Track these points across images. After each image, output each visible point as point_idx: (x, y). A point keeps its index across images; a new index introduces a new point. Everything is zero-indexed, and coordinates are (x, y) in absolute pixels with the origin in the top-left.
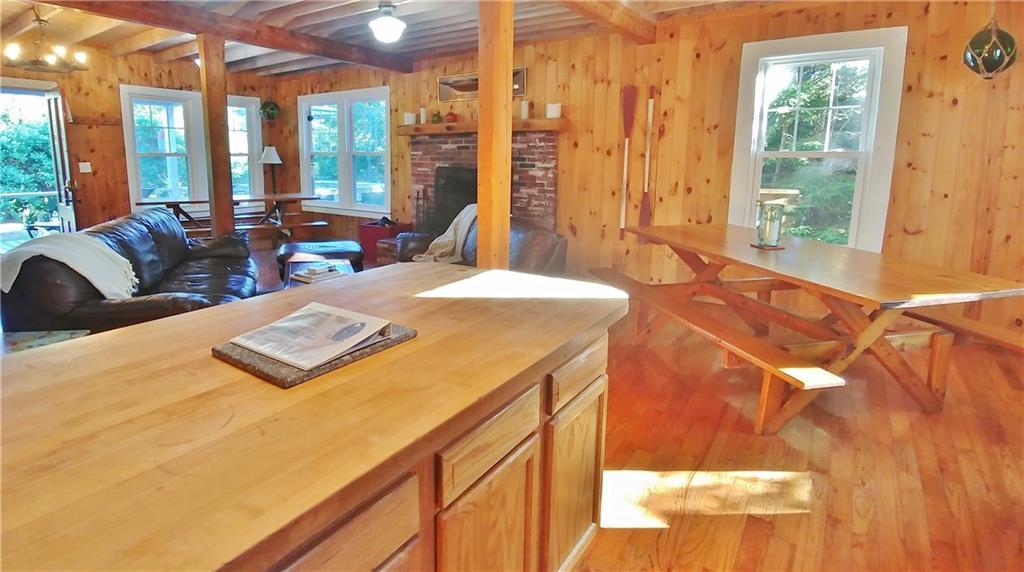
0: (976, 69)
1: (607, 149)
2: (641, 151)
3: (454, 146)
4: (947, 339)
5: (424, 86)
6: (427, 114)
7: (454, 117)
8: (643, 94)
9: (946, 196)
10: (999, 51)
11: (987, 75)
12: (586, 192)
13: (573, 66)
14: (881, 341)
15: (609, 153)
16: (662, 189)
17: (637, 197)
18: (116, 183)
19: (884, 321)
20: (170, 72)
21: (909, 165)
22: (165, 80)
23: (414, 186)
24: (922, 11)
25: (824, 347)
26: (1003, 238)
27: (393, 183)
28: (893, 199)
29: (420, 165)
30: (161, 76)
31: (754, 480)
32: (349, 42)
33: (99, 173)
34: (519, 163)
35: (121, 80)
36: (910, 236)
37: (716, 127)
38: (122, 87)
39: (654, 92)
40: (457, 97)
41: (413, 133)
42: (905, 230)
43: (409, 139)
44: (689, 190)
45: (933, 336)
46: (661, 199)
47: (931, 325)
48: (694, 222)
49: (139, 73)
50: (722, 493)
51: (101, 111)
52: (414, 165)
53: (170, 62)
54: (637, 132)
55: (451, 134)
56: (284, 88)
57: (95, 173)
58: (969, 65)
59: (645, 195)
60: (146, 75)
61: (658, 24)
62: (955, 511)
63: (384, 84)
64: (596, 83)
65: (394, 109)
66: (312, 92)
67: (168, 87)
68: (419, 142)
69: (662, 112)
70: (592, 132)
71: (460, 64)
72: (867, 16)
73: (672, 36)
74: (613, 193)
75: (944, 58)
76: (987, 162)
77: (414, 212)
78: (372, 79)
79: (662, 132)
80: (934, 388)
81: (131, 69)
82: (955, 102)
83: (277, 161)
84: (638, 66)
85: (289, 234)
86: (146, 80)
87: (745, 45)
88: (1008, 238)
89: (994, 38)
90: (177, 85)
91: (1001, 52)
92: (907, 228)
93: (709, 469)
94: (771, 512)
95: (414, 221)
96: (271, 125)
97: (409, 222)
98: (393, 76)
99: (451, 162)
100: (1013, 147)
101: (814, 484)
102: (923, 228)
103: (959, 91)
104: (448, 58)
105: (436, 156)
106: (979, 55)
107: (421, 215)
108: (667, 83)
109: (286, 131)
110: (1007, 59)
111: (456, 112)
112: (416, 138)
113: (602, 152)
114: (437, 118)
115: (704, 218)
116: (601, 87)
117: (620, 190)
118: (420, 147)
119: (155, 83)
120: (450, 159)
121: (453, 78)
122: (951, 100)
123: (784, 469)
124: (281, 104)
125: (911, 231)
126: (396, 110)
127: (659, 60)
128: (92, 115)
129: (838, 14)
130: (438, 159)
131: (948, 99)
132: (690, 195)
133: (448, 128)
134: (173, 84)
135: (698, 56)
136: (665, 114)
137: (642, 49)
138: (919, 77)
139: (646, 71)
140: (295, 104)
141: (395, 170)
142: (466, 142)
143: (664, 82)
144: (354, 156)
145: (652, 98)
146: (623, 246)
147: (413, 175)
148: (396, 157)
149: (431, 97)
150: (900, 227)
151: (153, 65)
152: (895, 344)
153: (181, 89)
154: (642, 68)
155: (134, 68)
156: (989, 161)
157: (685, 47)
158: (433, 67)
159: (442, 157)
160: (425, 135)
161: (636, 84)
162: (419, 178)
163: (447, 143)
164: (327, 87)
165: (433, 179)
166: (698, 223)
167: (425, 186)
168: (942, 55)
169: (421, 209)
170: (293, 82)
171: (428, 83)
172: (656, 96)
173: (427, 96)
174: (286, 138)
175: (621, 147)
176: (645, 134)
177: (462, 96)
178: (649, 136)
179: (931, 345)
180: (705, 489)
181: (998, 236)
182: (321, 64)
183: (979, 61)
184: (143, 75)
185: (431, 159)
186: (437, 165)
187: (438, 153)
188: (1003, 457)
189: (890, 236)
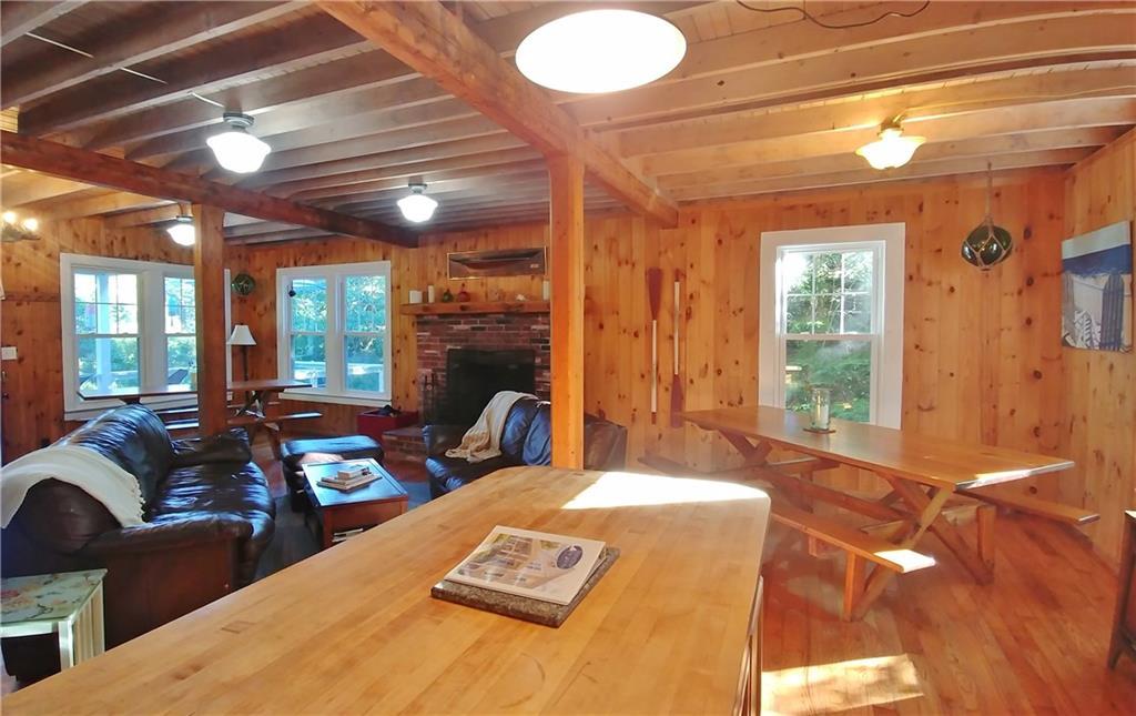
0: (974, 261)
1: (634, 330)
2: (668, 333)
3: (467, 327)
4: (991, 511)
5: (431, 261)
6: (436, 294)
7: (466, 296)
8: (668, 276)
9: (952, 375)
10: (995, 246)
11: (984, 266)
12: (614, 376)
13: (596, 247)
14: (940, 518)
15: (636, 335)
16: (692, 371)
17: (667, 379)
18: (48, 371)
19: (940, 499)
20: (124, 239)
21: (917, 347)
22: (117, 249)
23: (420, 370)
24: (917, 210)
25: (893, 527)
26: (1008, 411)
27: (395, 366)
28: (906, 379)
29: (428, 347)
30: (112, 243)
31: (863, 669)
32: (356, 215)
33: (25, 361)
34: (541, 345)
35: (62, 249)
36: (925, 414)
37: (741, 310)
38: (63, 256)
39: (679, 275)
40: (469, 275)
41: (421, 312)
42: (919, 407)
43: (413, 319)
44: (719, 372)
45: (978, 509)
46: (692, 381)
47: (976, 500)
48: (725, 404)
49: (86, 240)
50: (840, 686)
51: (34, 284)
52: (420, 347)
53: (124, 228)
54: (664, 314)
55: (465, 314)
56: (259, 260)
57: (20, 360)
58: (967, 258)
59: (676, 378)
60: (94, 242)
61: (680, 210)
62: (1041, 674)
63: (384, 259)
64: (620, 264)
65: (395, 285)
66: (296, 265)
67: (120, 257)
68: (426, 323)
69: (688, 294)
70: (618, 313)
71: (473, 239)
72: (868, 213)
73: (693, 222)
74: (643, 376)
75: (940, 250)
76: (985, 342)
77: (421, 399)
78: (369, 253)
79: (689, 315)
80: (985, 559)
81: (76, 235)
82: (952, 290)
83: (250, 341)
84: (663, 249)
85: (277, 428)
86: (94, 248)
87: (762, 234)
88: (1013, 412)
89: (991, 235)
90: (132, 254)
91: (998, 246)
92: (922, 405)
93: (819, 663)
94: (891, 700)
95: (421, 409)
96: (242, 301)
97: (414, 410)
98: (394, 251)
99: (463, 344)
100: (1009, 329)
101: (915, 666)
102: (935, 404)
103: (956, 281)
104: (460, 234)
105: (445, 338)
106: (977, 249)
107: (430, 402)
108: (692, 266)
109: (260, 308)
110: (1004, 253)
111: (468, 290)
112: (422, 318)
113: (629, 334)
114: (446, 296)
115: (735, 400)
116: (626, 269)
117: (650, 372)
118: (426, 327)
119: (104, 251)
120: (462, 341)
121: (466, 255)
122: (948, 288)
123: (884, 654)
124: (256, 276)
125: (926, 407)
126: (399, 287)
127: (682, 245)
128: (23, 289)
129: (843, 211)
130: (450, 341)
131: (946, 287)
132: (721, 377)
133: (463, 308)
134: (127, 253)
135: (720, 242)
136: (691, 297)
137: (664, 233)
138: (919, 268)
139: (670, 255)
140: (273, 276)
141: (395, 352)
142: (481, 322)
143: (688, 267)
144: (346, 337)
145: (677, 280)
146: (654, 431)
147: (419, 358)
148: (398, 337)
149: (439, 273)
150: (916, 404)
151: (103, 232)
152: (950, 519)
153: (136, 259)
154: (666, 252)
155: (79, 233)
156: (988, 342)
157: (707, 234)
158: (442, 243)
159: (455, 338)
160: (433, 315)
161: (661, 267)
162: (426, 361)
163: (460, 323)
164: (314, 260)
165: (445, 362)
166: (730, 404)
167: (434, 370)
168: (938, 247)
169: (430, 395)
170: (272, 252)
171: (436, 259)
172: (682, 279)
173: (436, 273)
174: (260, 316)
175: (649, 329)
176: (673, 316)
177: (476, 275)
178: (677, 317)
179: (978, 518)
180: (823, 683)
181: (1004, 409)
182: (310, 235)
183: (978, 255)
184: (90, 241)
185: (441, 341)
186: (449, 347)
187: (448, 335)
188: (1065, 622)
189: (907, 413)
